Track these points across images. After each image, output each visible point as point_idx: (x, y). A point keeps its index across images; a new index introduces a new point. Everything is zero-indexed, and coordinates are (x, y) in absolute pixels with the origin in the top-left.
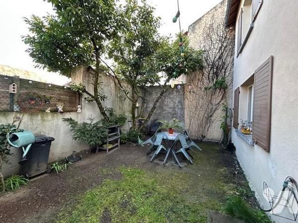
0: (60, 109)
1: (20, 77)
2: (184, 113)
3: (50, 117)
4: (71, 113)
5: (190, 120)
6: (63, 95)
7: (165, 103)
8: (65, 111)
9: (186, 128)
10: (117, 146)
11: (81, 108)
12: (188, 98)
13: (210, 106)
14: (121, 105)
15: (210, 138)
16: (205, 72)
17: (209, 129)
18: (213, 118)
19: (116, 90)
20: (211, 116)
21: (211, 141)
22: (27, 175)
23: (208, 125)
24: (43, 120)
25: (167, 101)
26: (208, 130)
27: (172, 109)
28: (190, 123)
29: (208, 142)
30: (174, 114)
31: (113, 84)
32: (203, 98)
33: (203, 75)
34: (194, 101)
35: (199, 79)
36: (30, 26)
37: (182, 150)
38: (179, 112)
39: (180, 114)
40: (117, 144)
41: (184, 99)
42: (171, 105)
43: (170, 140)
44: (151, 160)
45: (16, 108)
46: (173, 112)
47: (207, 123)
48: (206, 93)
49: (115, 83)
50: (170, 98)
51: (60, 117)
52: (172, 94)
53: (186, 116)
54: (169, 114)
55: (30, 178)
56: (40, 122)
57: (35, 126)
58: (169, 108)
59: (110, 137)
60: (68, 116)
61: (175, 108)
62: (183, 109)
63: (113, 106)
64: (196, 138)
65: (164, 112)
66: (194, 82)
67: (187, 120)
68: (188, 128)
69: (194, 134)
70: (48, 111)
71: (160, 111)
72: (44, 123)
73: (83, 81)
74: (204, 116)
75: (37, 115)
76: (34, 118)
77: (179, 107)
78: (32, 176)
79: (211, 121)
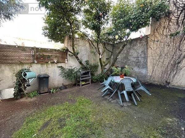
0: (56, 62)
1: (36, 47)
2: (147, 61)
3: (50, 66)
4: (62, 63)
5: (153, 67)
6: (58, 54)
7: (130, 54)
8: (58, 62)
9: (149, 74)
10: (89, 83)
11: (67, 61)
12: (152, 47)
13: (178, 53)
14: (95, 58)
15: (176, 85)
16: (173, 18)
17: (176, 76)
18: (181, 65)
19: (90, 48)
20: (179, 63)
21: (177, 88)
22: (39, 92)
23: (174, 73)
24: (47, 67)
25: (131, 52)
26: (174, 77)
27: (136, 59)
28: (153, 71)
29: (173, 88)
30: (137, 62)
31: (88, 44)
32: (169, 45)
33: (170, 21)
34: (158, 49)
35: (164, 27)
36: (44, 21)
37: (125, 92)
38: (142, 61)
39: (143, 62)
40: (89, 82)
41: (147, 49)
42: (135, 55)
43: (116, 83)
44: (102, 96)
45: (36, 62)
46: (137, 61)
47: (172, 70)
48: (174, 39)
49: (90, 44)
50: (134, 49)
51: (56, 65)
52: (135, 46)
53: (149, 64)
54: (133, 63)
55: (40, 94)
56: (46, 68)
57: (44, 70)
58: (133, 58)
59: (82, 78)
60: (60, 65)
61: (138, 57)
62: (146, 58)
63: (89, 58)
64: (159, 84)
65: (129, 61)
66: (158, 31)
67: (150, 67)
68: (151, 75)
69: (156, 79)
70: (49, 63)
71: (126, 61)
72: (48, 68)
73: (67, 45)
74: (169, 63)
75: (44, 64)
76: (43, 66)
77: (142, 56)
78: (41, 93)
79: (179, 68)
